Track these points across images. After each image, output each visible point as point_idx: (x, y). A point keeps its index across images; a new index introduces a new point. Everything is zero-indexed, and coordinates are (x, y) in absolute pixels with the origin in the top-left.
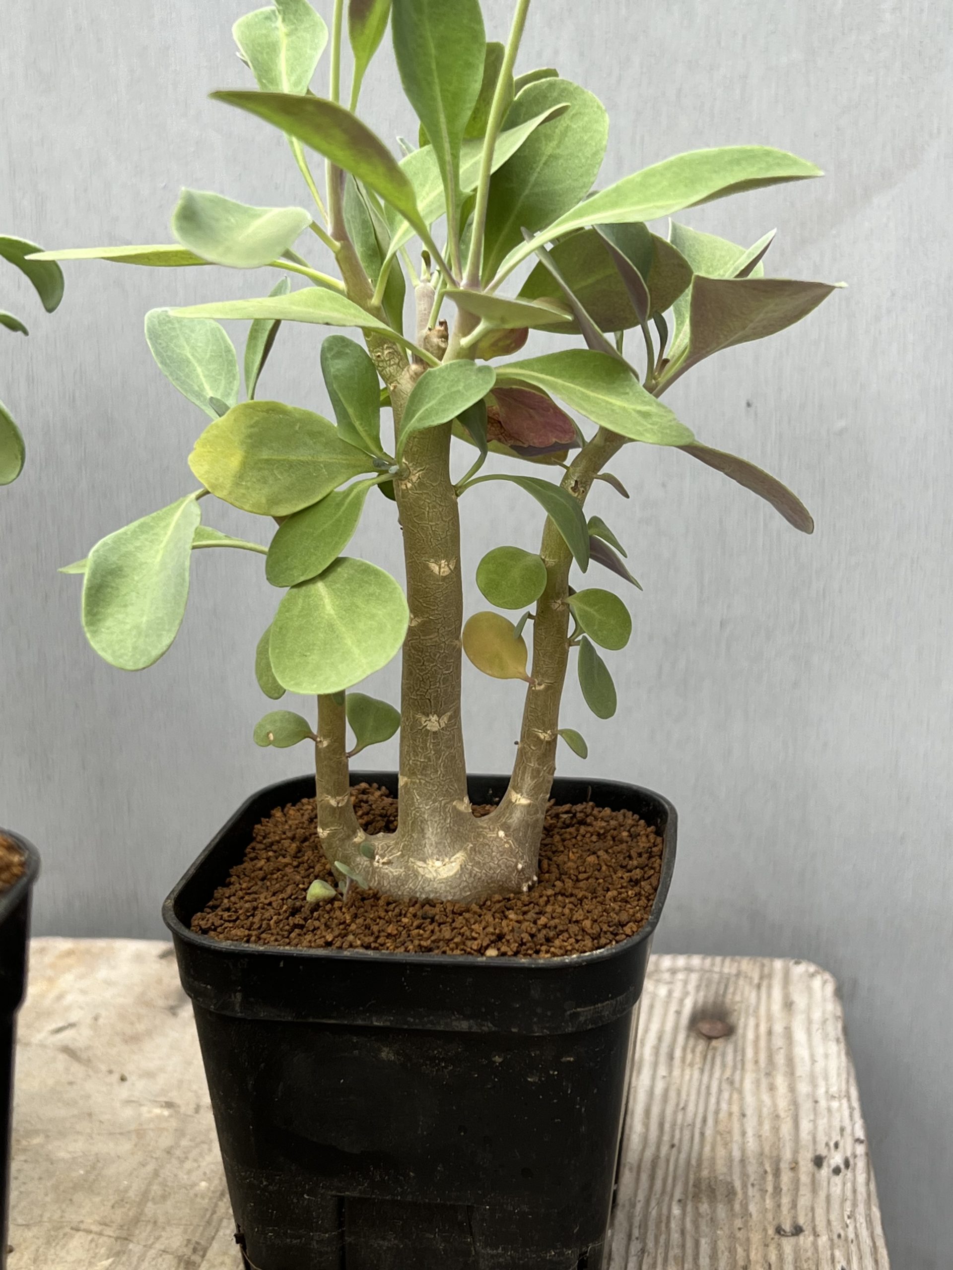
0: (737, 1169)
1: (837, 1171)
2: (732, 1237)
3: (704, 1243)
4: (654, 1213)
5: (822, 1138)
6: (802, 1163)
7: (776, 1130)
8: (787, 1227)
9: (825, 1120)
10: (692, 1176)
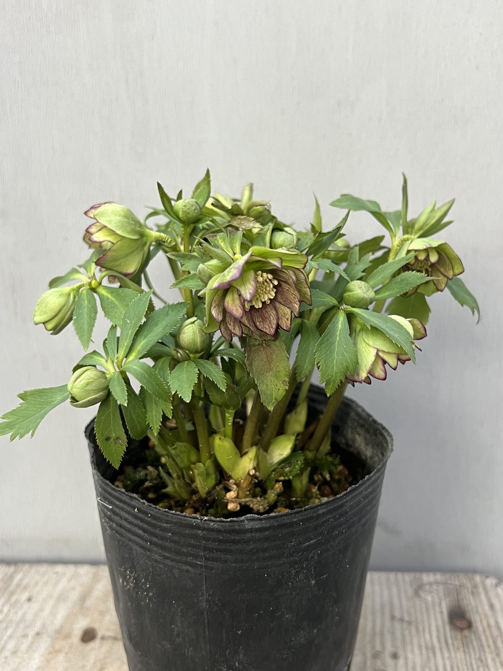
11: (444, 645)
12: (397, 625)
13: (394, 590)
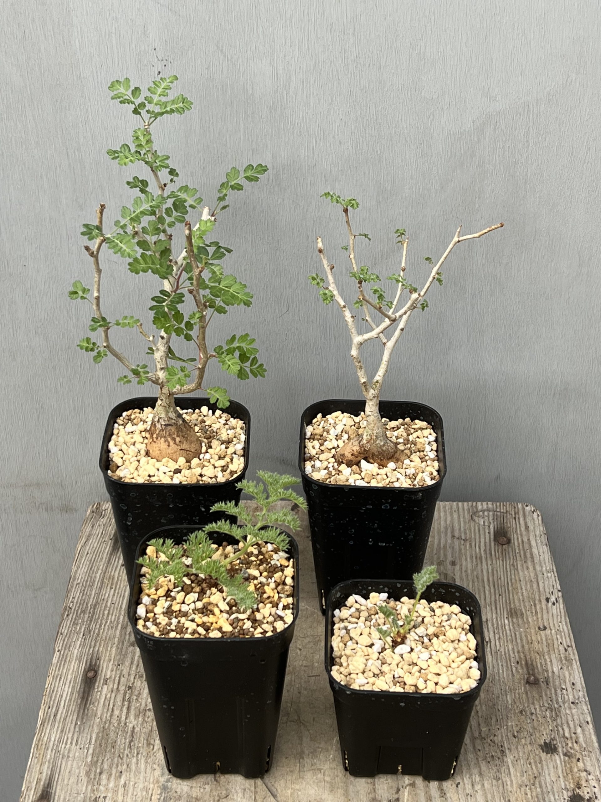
0: (522, 604)
1: (554, 604)
2: (526, 632)
3: (517, 633)
4: (500, 623)
5: (547, 590)
6: (542, 601)
7: (532, 586)
8: (542, 627)
9: (547, 582)
10: (508, 608)
11: (488, 556)
12: (456, 542)
13: (455, 516)
